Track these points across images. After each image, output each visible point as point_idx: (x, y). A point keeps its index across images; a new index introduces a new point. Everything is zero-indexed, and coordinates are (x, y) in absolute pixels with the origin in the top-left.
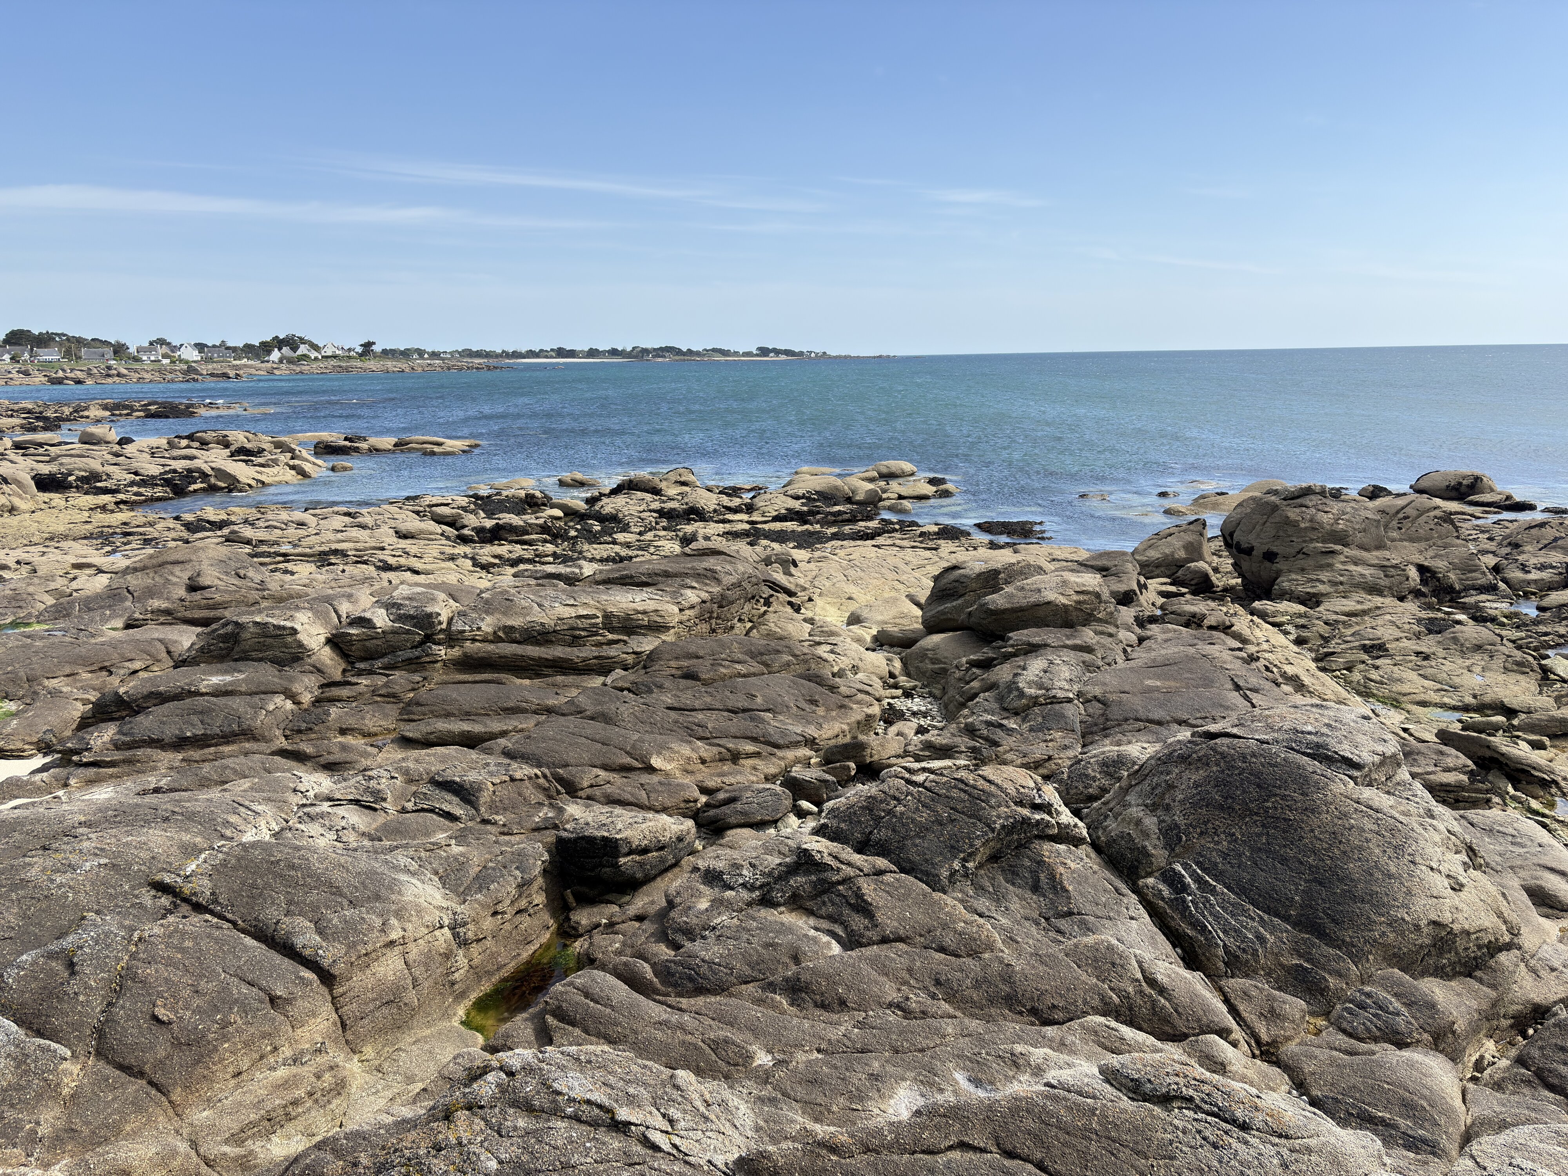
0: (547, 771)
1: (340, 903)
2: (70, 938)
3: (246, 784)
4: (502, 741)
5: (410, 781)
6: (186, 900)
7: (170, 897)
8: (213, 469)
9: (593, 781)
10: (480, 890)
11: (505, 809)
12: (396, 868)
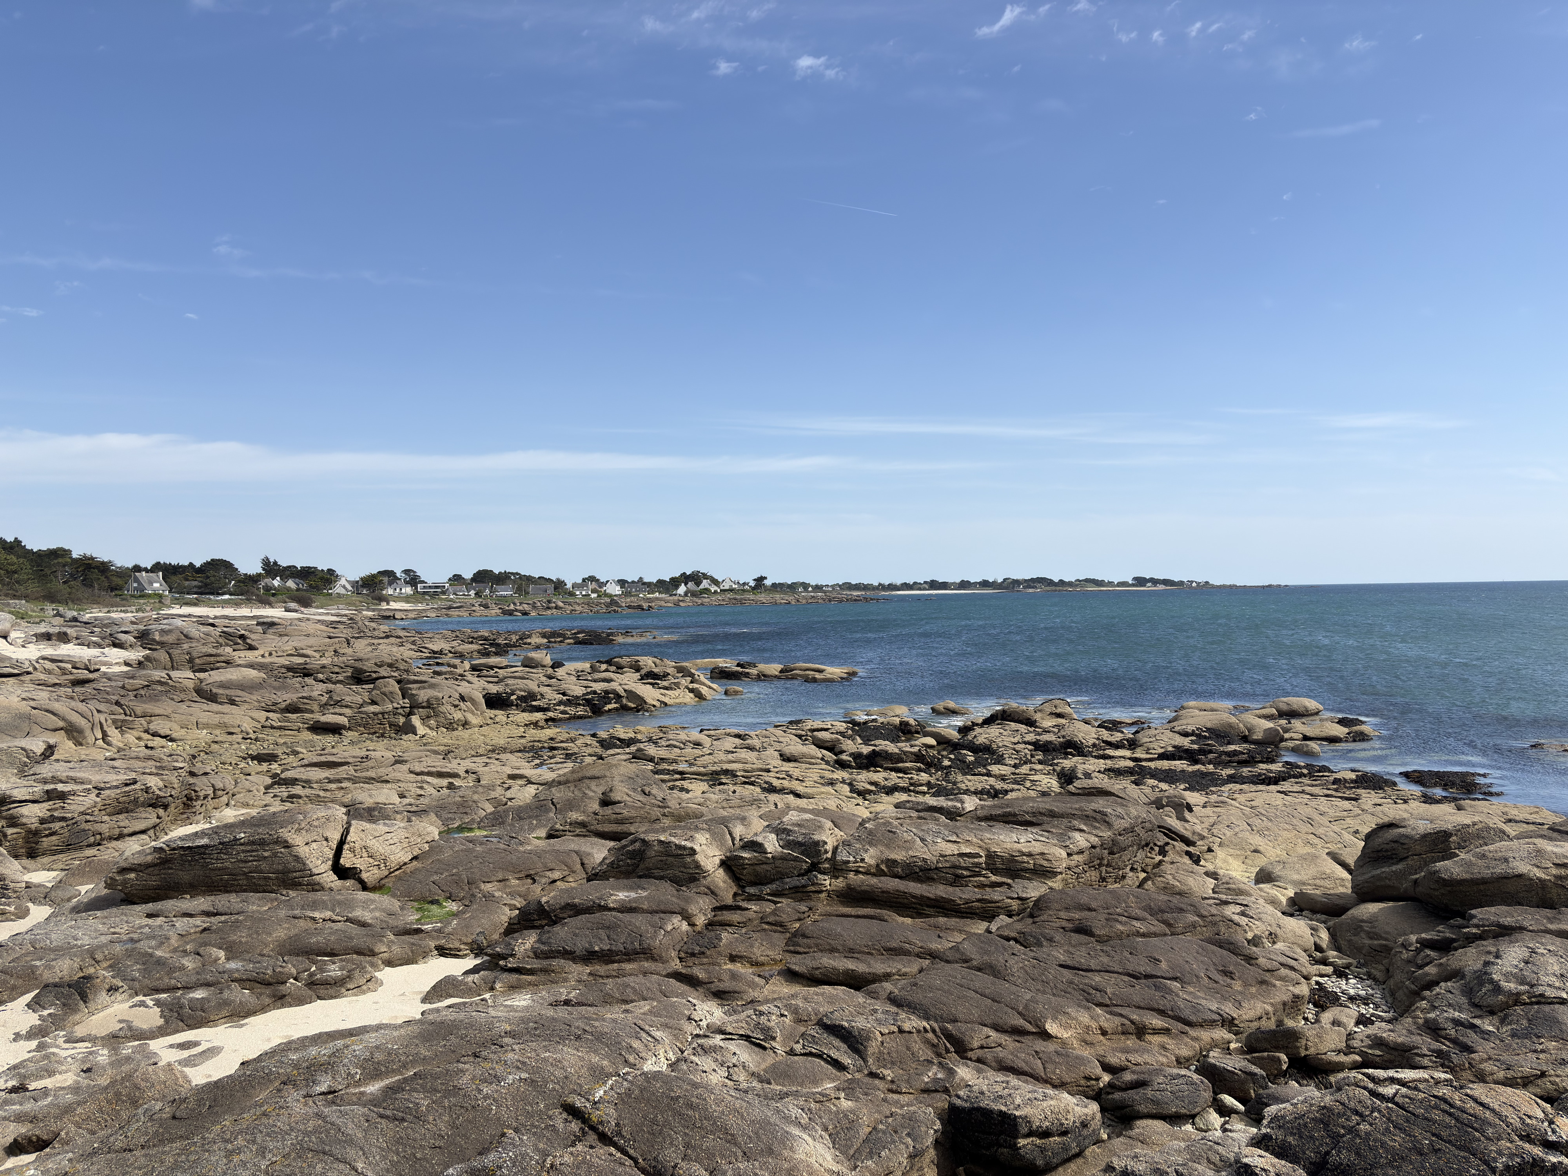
0: (935, 1025)
1: (735, 1153)
2: (492, 1156)
3: (645, 1006)
4: (888, 986)
5: (799, 1021)
6: (593, 1128)
7: (579, 1122)
8: (625, 691)
9: (984, 1042)
10: (870, 1155)
11: (893, 1063)
12: (787, 1119)
